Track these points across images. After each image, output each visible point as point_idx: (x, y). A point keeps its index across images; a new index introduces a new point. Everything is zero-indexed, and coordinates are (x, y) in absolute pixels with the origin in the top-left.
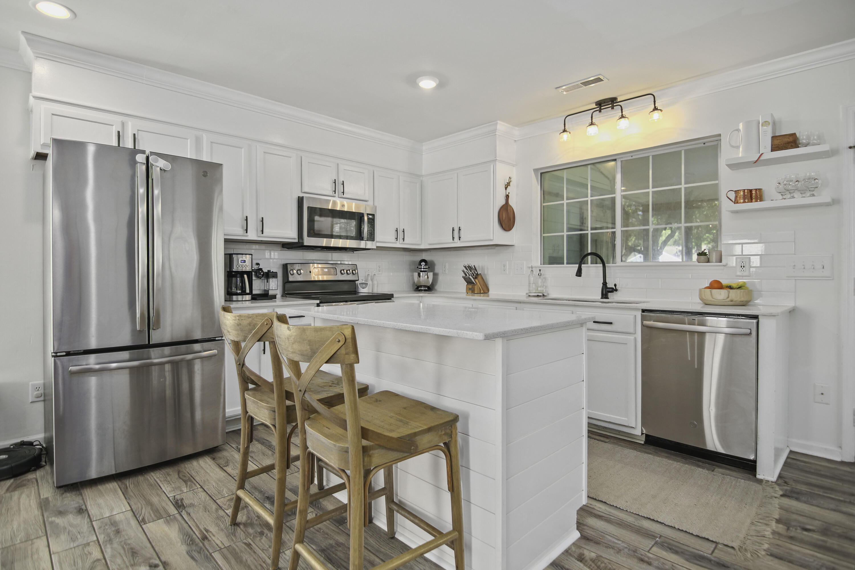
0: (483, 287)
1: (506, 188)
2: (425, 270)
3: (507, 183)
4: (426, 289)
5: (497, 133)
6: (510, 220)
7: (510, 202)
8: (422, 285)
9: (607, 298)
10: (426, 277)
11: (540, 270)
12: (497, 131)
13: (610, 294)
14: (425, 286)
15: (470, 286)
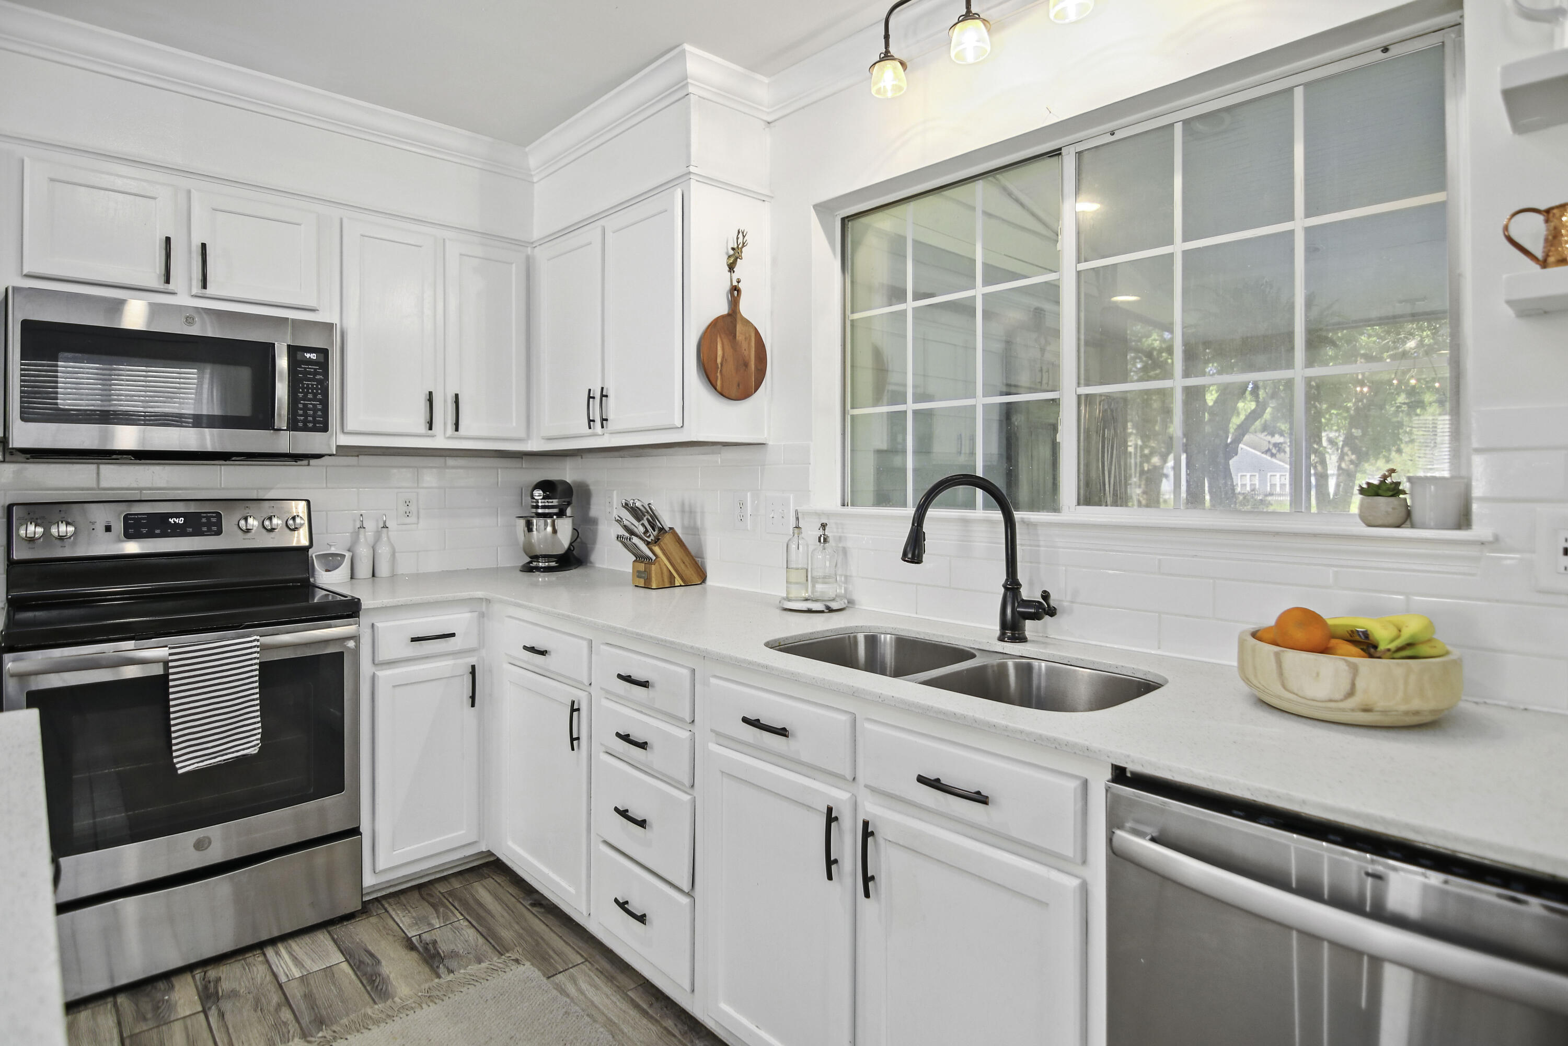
0: (682, 567)
1: (731, 267)
2: (547, 511)
3: (733, 249)
4: (553, 564)
5: (691, 89)
6: (746, 365)
7: (745, 309)
8: (538, 553)
9: (1022, 639)
10: (549, 529)
11: (824, 526)
12: (689, 80)
13: (1030, 626)
14: (547, 557)
15: (642, 567)
